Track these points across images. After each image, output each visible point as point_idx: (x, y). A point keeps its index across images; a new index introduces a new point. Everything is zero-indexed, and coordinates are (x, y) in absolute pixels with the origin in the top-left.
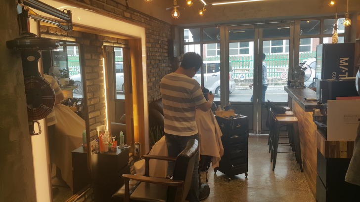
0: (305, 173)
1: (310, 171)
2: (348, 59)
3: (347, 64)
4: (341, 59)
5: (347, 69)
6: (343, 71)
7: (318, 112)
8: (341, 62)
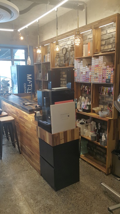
0: (24, 154)
1: (30, 154)
2: (31, 75)
3: (31, 78)
4: (28, 75)
5: (31, 82)
6: (30, 83)
7: (39, 113)
8: (28, 77)
